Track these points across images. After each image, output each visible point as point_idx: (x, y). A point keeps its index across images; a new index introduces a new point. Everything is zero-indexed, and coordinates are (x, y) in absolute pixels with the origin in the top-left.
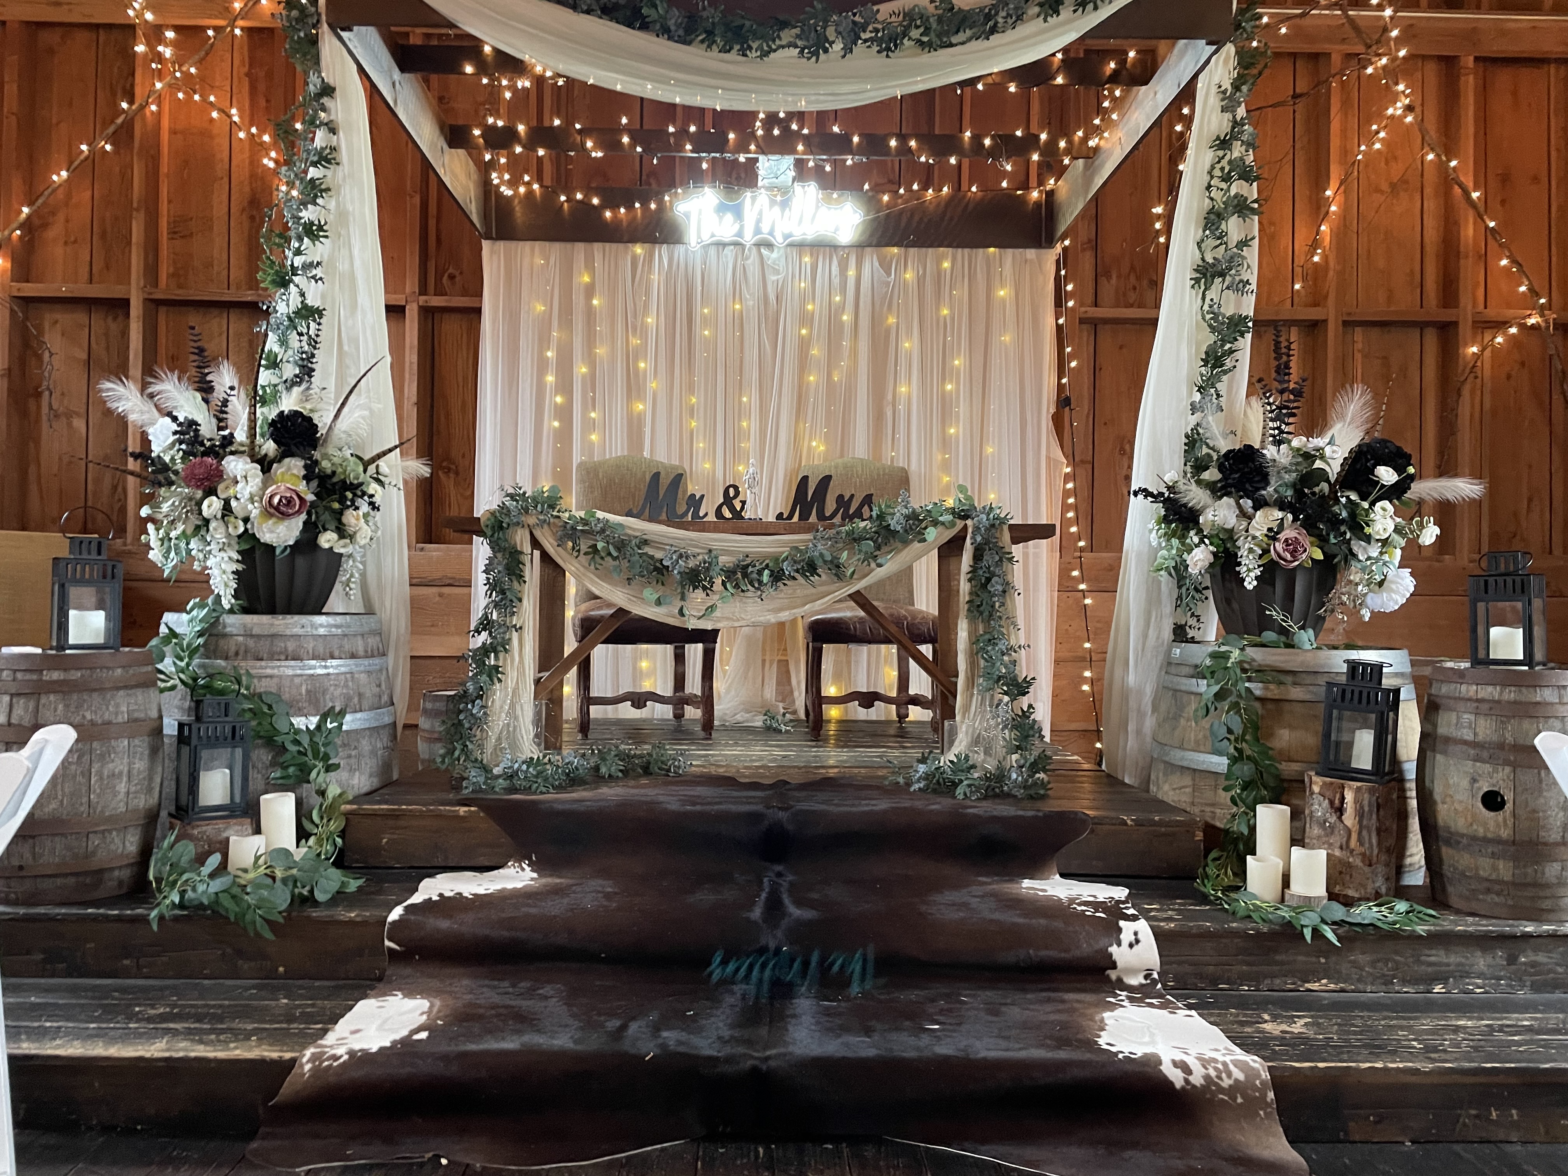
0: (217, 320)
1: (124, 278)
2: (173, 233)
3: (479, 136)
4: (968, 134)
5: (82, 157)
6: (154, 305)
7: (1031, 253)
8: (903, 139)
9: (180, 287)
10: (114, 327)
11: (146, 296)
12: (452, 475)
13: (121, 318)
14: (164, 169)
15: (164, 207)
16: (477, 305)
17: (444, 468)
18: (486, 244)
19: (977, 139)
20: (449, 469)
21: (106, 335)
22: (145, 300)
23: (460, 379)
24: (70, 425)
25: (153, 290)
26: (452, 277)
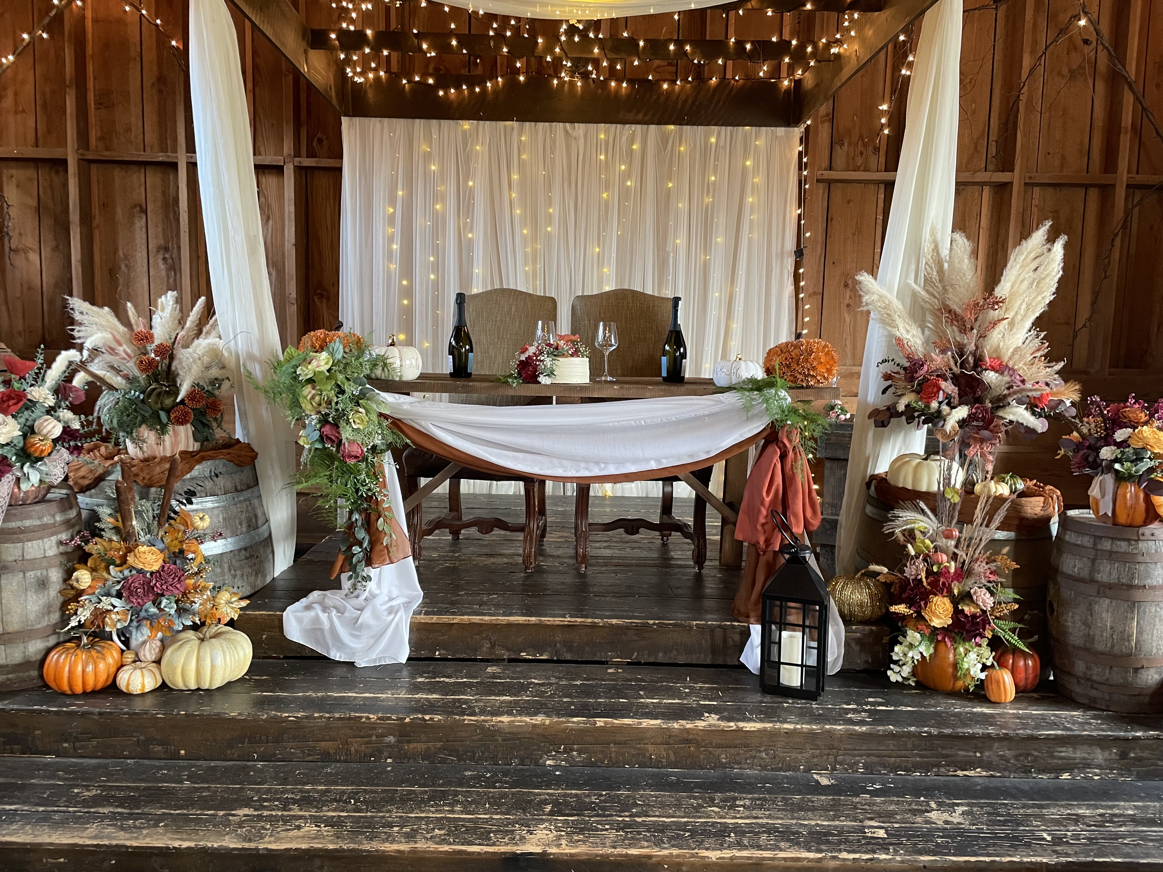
0: (137, 174)
1: (62, 142)
2: (99, 104)
3: (335, 40)
4: (733, 40)
5: (24, 44)
6: (85, 164)
7: (781, 131)
8: (680, 44)
9: (107, 149)
10: (57, 181)
11: (80, 157)
12: (324, 300)
13: (62, 173)
14: (89, 51)
15: (90, 84)
16: (339, 166)
17: (319, 294)
18: (344, 120)
19: (740, 44)
20: (322, 296)
21: (52, 187)
22: (79, 160)
23: (329, 224)
24: (27, 259)
25: (85, 152)
26: (320, 141)
